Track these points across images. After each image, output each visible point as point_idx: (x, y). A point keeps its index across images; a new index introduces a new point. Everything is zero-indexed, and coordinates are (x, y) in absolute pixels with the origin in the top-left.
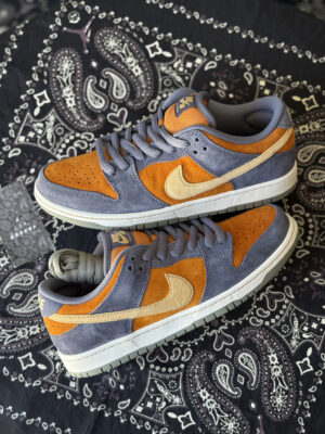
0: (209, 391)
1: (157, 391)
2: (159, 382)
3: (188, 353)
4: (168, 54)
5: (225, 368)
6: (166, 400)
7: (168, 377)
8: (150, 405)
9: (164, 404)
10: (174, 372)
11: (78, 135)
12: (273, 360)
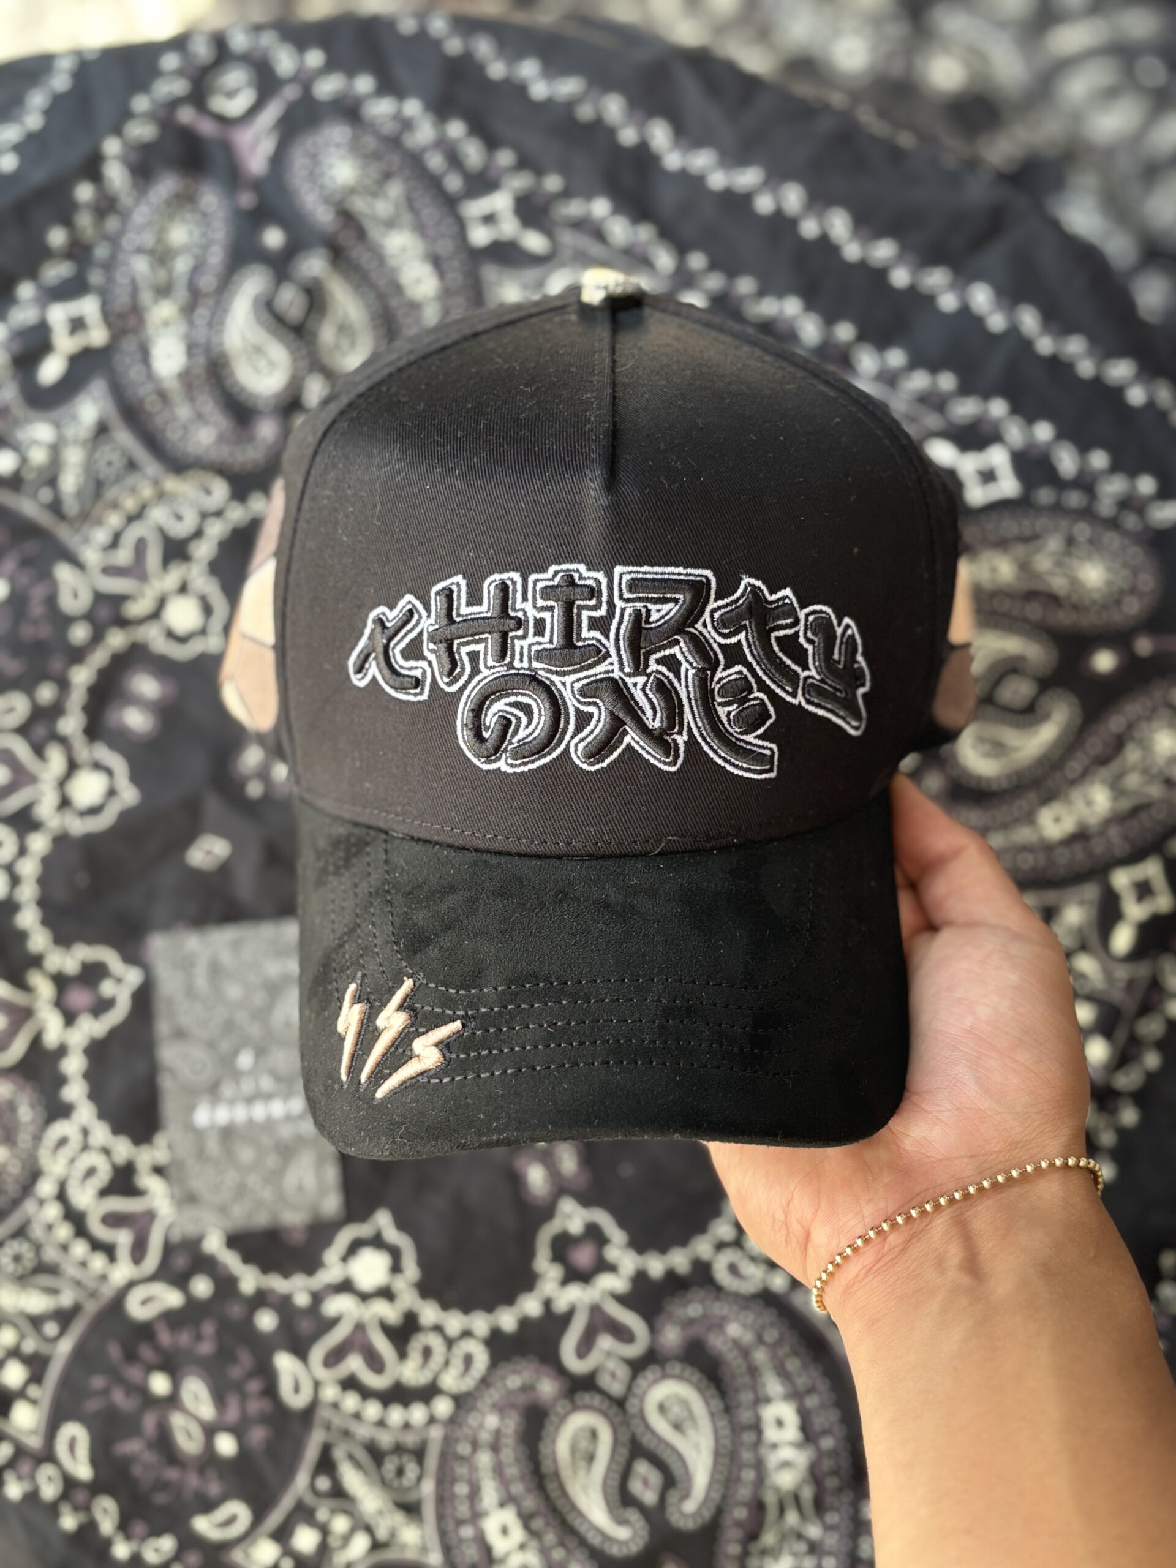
0: (526, 1519)
1: (338, 1493)
2: (351, 1458)
3: (468, 1360)
4: (534, 242)
5: (594, 1434)
6: (369, 1529)
7: (385, 1440)
8: (305, 1540)
9: (360, 1544)
10: (407, 1426)
11: (171, 484)
12: (780, 1423)
